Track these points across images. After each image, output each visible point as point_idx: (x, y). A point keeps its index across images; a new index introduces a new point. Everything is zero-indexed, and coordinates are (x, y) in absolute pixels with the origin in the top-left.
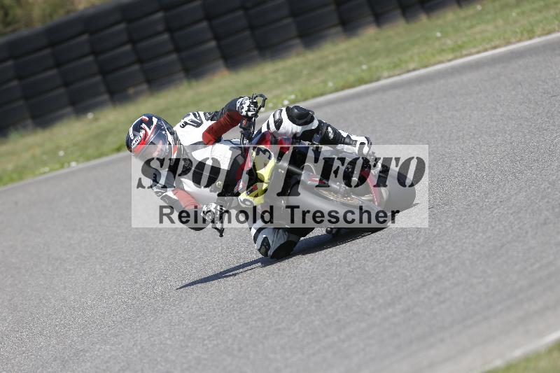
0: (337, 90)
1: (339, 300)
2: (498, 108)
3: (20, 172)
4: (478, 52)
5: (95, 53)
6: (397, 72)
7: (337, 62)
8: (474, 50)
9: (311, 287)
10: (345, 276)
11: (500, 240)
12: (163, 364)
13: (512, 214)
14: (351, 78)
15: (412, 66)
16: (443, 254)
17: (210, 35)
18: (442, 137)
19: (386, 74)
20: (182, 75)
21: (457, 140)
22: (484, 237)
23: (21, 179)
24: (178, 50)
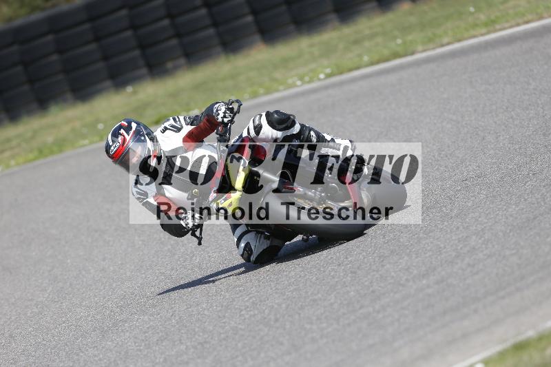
0: (372, 64)
1: (374, 271)
2: (531, 81)
3: (60, 145)
4: (511, 27)
5: (134, 27)
6: (431, 46)
7: (372, 36)
8: (507, 25)
9: (347, 258)
10: (380, 248)
11: (533, 212)
12: (201, 334)
13: (544, 186)
14: (386, 52)
15: (445, 40)
16: (476, 226)
17: (246, 10)
18: (475, 111)
19: (420, 48)
20: (219, 49)
21: (490, 113)
22: (517, 209)
23: (61, 151)
24: (215, 24)
